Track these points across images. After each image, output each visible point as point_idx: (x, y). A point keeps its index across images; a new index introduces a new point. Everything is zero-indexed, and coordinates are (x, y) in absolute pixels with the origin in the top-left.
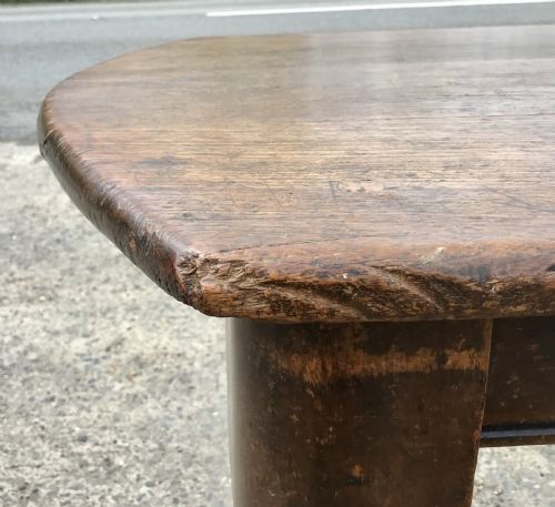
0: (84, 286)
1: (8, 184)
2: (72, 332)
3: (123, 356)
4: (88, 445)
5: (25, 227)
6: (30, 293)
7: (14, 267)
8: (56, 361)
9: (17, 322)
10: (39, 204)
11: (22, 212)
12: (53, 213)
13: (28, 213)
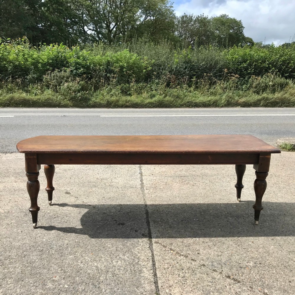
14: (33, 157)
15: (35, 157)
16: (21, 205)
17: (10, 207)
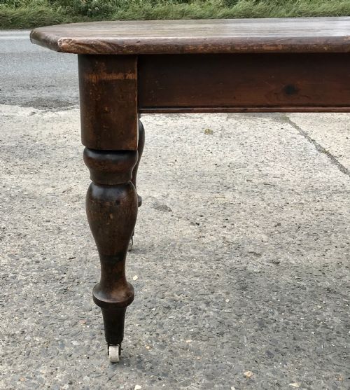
0: (54, 169)
1: (15, 125)
2: (46, 185)
3: (71, 195)
4: (51, 223)
5: (24, 144)
6: (25, 170)
7: (17, 160)
8: (37, 195)
9: (19, 181)
10: (32, 134)
11: (22, 137)
12: (39, 138)
13: (26, 138)
14: (119, 76)
15: (130, 76)
16: (40, 248)
17: (6, 256)
